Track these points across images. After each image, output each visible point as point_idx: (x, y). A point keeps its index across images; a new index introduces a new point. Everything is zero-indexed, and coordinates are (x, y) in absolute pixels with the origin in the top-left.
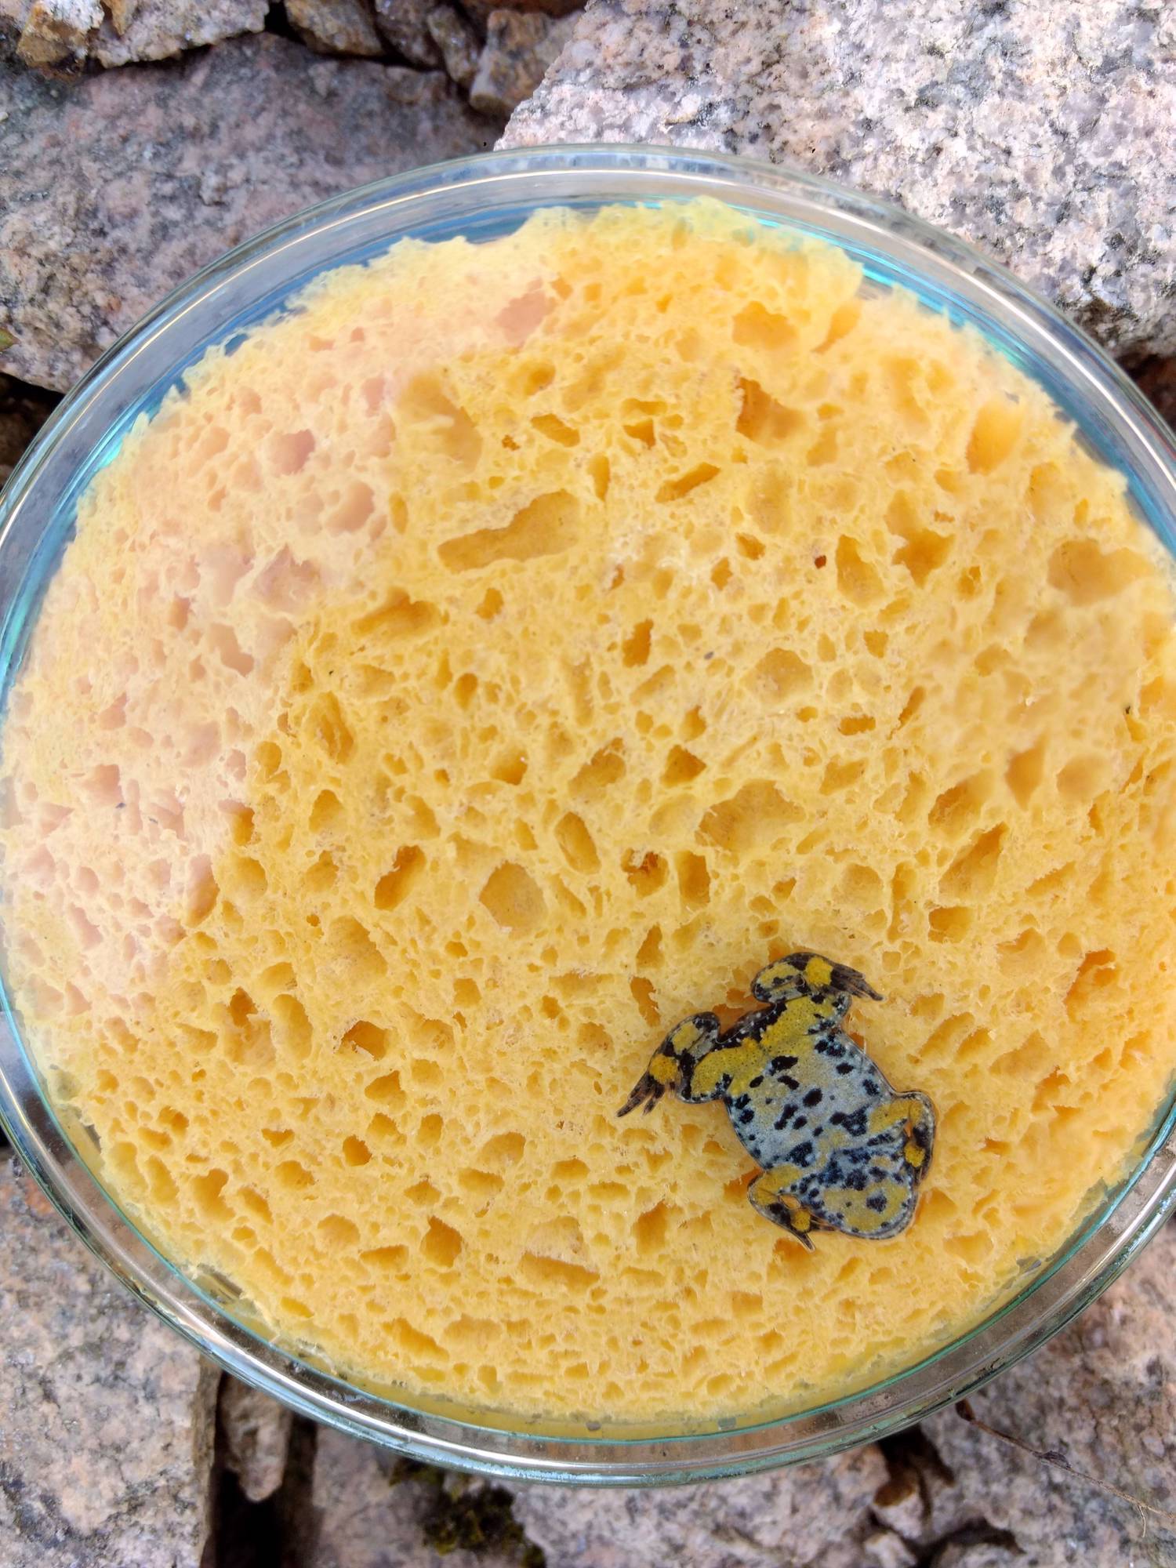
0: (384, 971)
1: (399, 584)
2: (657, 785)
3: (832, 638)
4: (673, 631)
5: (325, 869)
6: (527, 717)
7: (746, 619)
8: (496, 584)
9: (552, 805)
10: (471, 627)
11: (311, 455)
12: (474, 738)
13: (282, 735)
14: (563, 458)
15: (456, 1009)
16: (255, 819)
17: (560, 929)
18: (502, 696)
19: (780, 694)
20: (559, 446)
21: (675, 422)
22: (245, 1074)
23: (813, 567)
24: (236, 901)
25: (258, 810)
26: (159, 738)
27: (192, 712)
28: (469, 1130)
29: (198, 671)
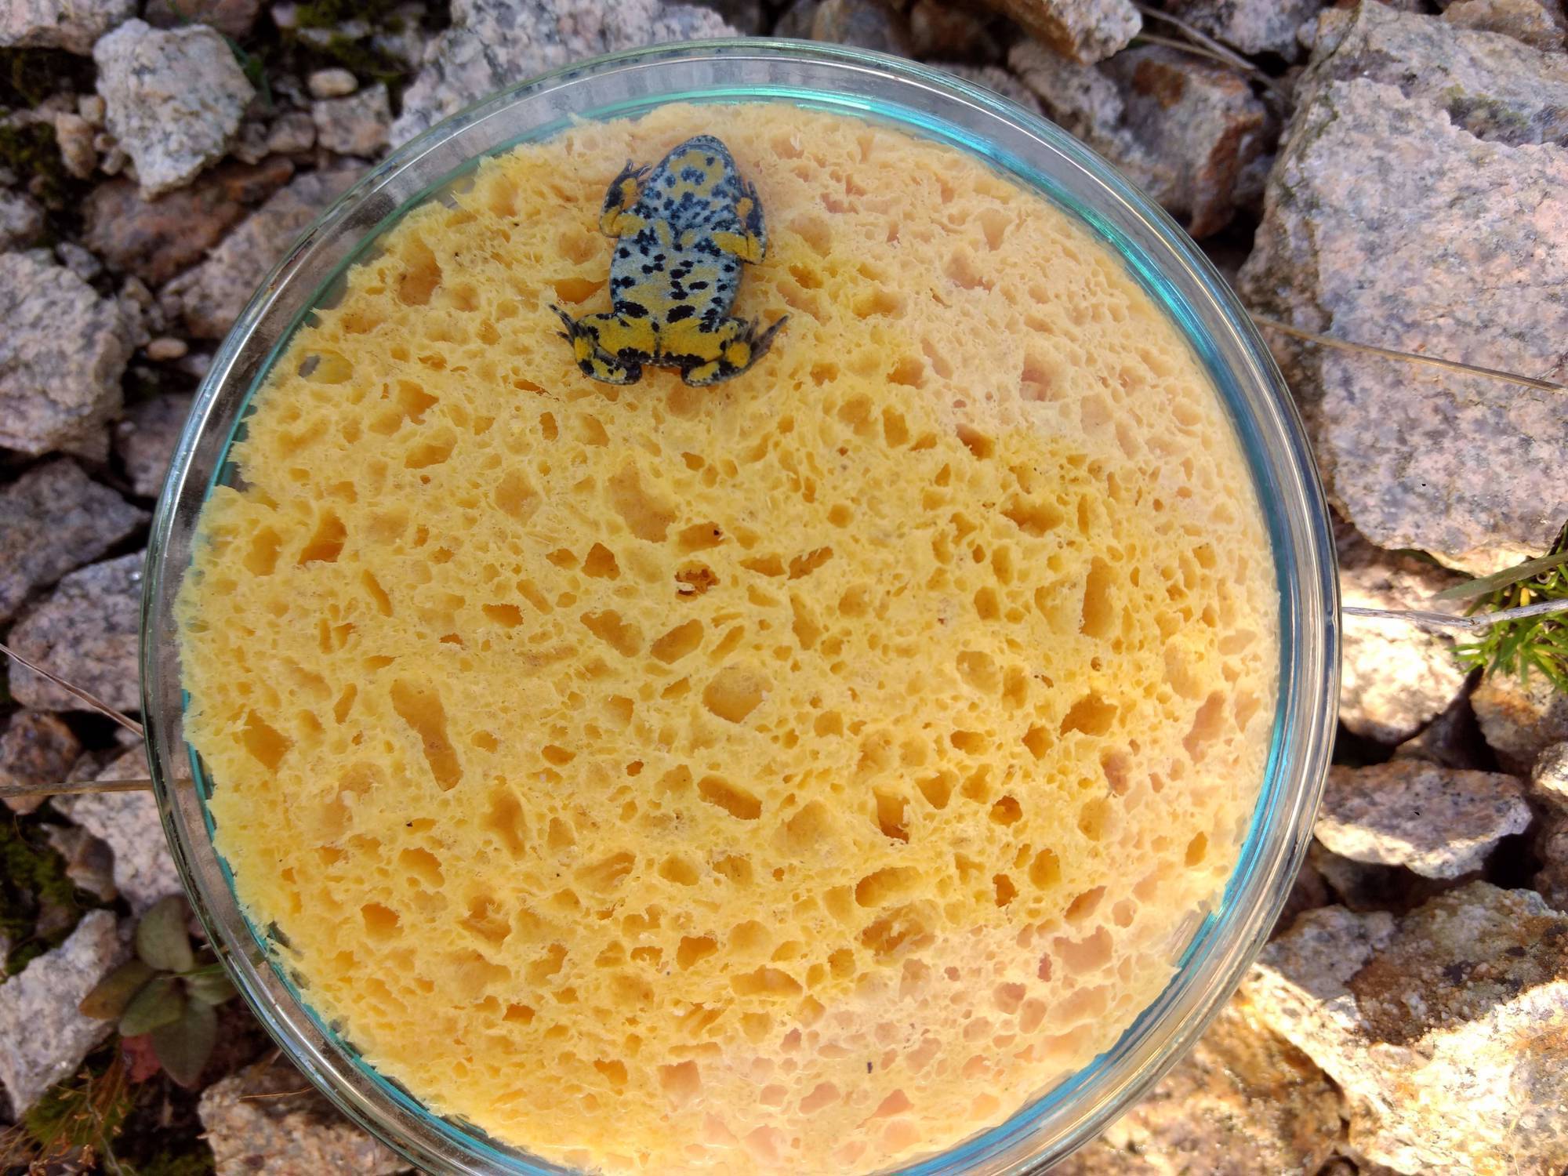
12: (598, 744)
24: (772, 950)
25: (683, 934)
26: (630, 1029)
27: (605, 1000)
28: (962, 705)
29: (568, 995)
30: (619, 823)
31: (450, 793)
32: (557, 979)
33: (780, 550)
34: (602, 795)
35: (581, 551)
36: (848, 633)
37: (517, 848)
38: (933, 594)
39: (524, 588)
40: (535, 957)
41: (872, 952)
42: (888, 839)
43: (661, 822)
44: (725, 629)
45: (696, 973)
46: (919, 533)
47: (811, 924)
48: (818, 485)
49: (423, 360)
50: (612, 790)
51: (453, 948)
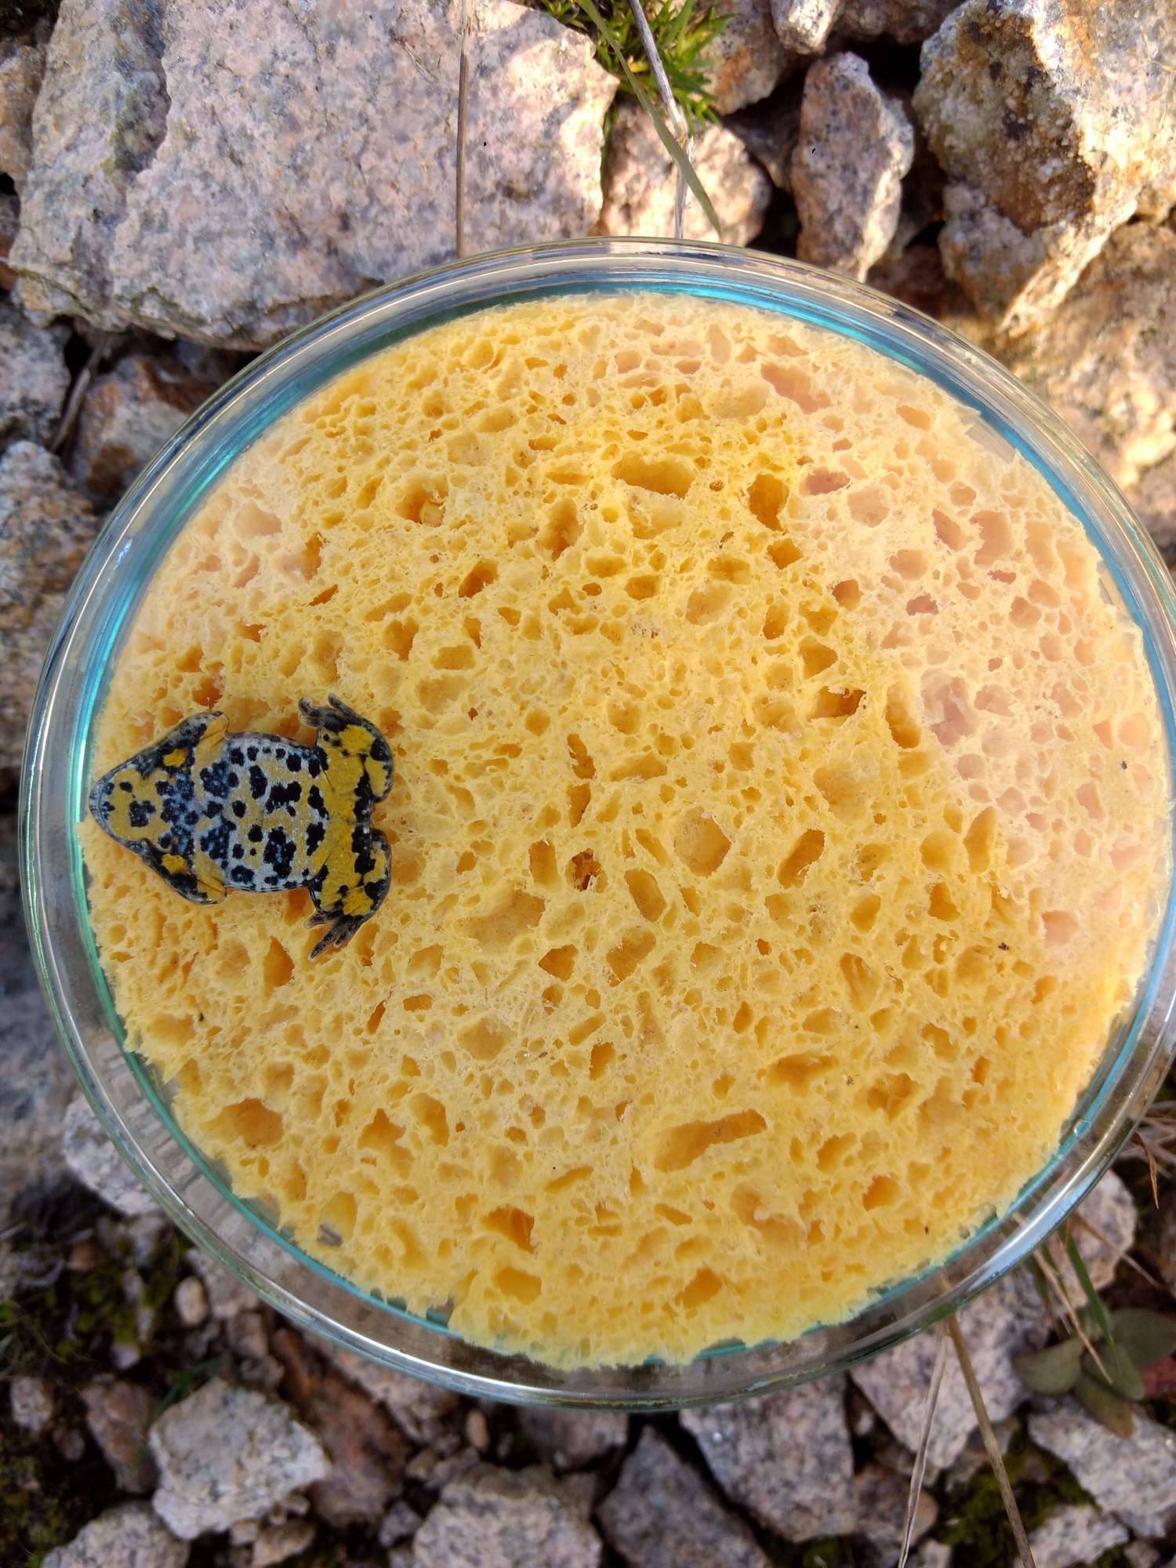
0: (816, 773)
1: (799, 1099)
2: (579, 947)
3: (445, 1070)
4: (573, 1070)
6: (692, 1000)
7: (515, 1084)
8: (718, 1102)
9: (669, 922)
10: (739, 1069)
11: (866, 1191)
12: (736, 979)
13: (901, 976)
14: (666, 1194)
15: (751, 740)
16: (927, 904)
17: (659, 817)
18: (713, 1015)
19: (484, 1023)
20: (670, 1204)
21: (581, 1222)
22: (951, 667)
23: (467, 1125)
24: (950, 832)
25: (925, 914)
26: (1008, 970)
27: (978, 992)
28: (738, 623)
29: (969, 1024)
30: (814, 967)
31: (769, 1123)
32: (954, 1033)
33: (564, 786)
34: (785, 979)
35: (547, 980)
36: (654, 727)
37: (826, 1063)
38: (627, 639)
39: (577, 1038)
40: (931, 1052)
41: (963, 738)
42: (859, 709)
43: (817, 926)
44: (637, 848)
45: (963, 903)
46: (564, 648)
47: (931, 793)
48: (505, 741)
49: (339, 1122)
50: (783, 972)
51: (915, 1127)
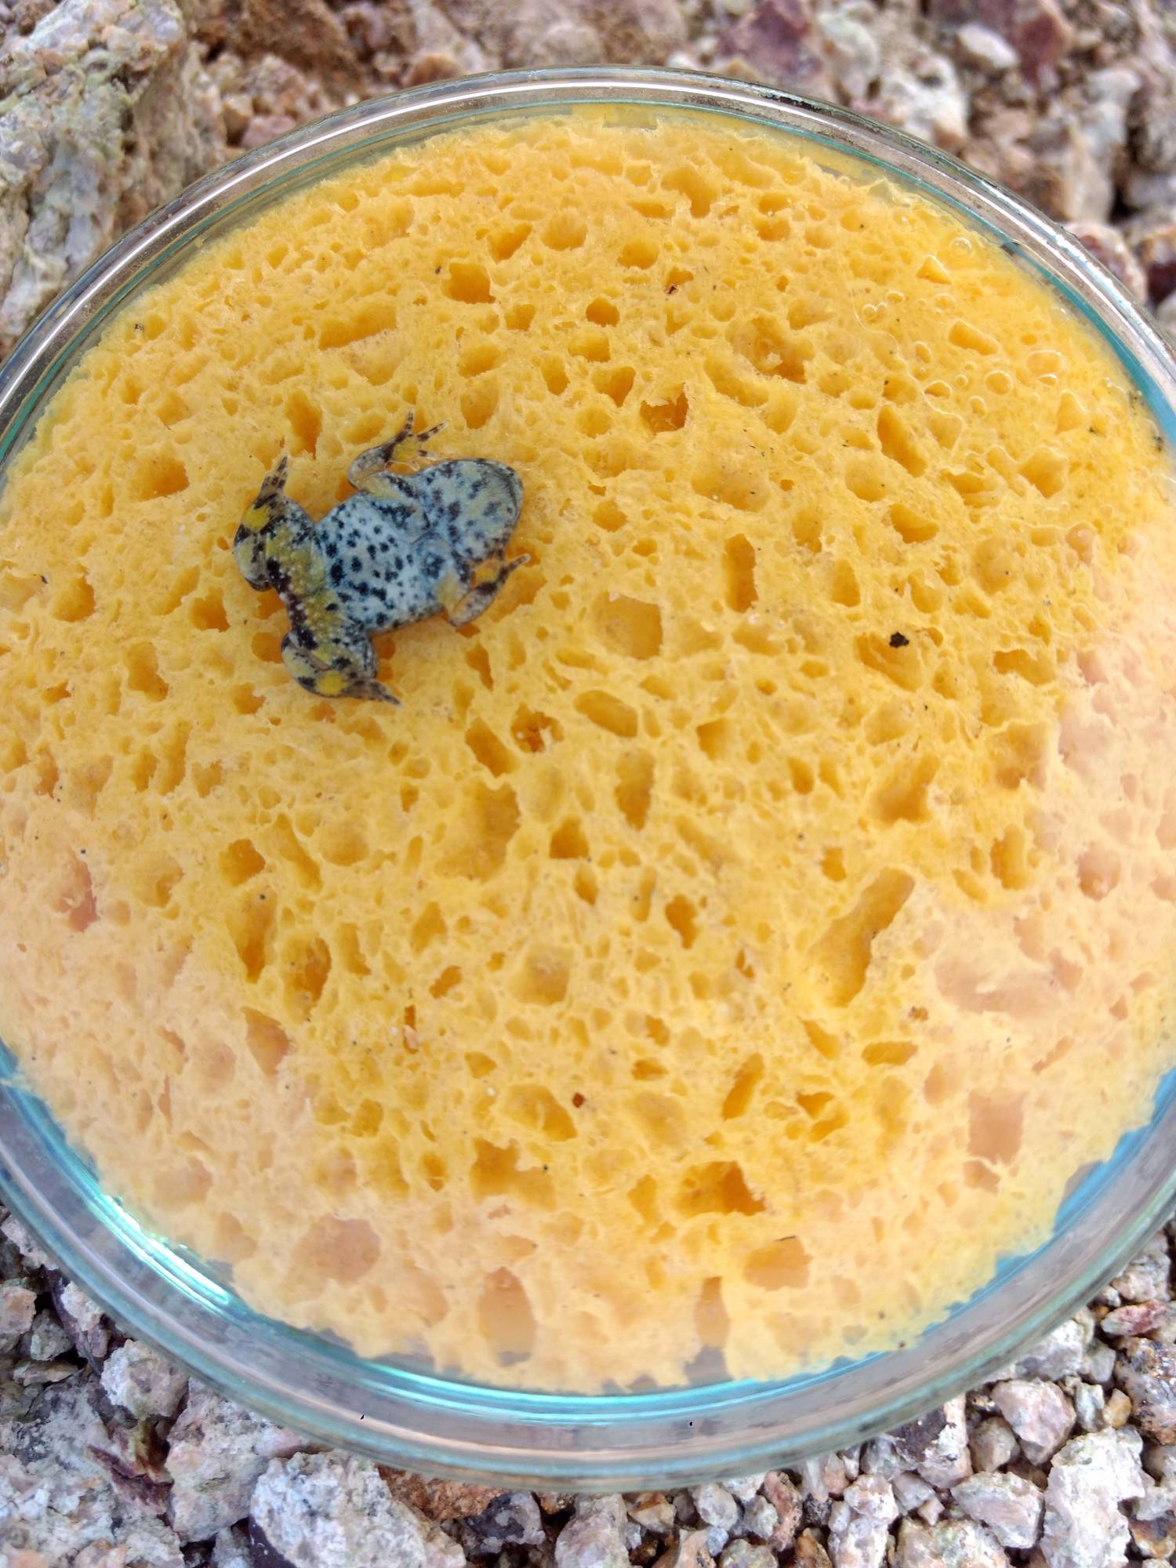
0: (694, 484)
1: (924, 826)
2: (580, 813)
3: (523, 1043)
4: (662, 953)
5: (808, 535)
6: (733, 791)
7: (606, 1006)
8: (843, 886)
9: (654, 731)
10: (837, 834)
11: (1077, 881)
13: (927, 625)
14: (866, 1033)
15: (608, 495)
16: (897, 537)
17: (569, 629)
18: (767, 796)
19: (532, 963)
20: (874, 1040)
21: (792, 1132)
22: (745, 312)
23: (583, 1092)
